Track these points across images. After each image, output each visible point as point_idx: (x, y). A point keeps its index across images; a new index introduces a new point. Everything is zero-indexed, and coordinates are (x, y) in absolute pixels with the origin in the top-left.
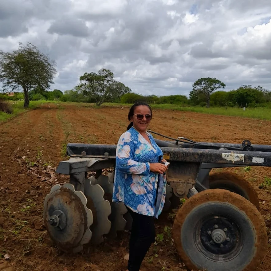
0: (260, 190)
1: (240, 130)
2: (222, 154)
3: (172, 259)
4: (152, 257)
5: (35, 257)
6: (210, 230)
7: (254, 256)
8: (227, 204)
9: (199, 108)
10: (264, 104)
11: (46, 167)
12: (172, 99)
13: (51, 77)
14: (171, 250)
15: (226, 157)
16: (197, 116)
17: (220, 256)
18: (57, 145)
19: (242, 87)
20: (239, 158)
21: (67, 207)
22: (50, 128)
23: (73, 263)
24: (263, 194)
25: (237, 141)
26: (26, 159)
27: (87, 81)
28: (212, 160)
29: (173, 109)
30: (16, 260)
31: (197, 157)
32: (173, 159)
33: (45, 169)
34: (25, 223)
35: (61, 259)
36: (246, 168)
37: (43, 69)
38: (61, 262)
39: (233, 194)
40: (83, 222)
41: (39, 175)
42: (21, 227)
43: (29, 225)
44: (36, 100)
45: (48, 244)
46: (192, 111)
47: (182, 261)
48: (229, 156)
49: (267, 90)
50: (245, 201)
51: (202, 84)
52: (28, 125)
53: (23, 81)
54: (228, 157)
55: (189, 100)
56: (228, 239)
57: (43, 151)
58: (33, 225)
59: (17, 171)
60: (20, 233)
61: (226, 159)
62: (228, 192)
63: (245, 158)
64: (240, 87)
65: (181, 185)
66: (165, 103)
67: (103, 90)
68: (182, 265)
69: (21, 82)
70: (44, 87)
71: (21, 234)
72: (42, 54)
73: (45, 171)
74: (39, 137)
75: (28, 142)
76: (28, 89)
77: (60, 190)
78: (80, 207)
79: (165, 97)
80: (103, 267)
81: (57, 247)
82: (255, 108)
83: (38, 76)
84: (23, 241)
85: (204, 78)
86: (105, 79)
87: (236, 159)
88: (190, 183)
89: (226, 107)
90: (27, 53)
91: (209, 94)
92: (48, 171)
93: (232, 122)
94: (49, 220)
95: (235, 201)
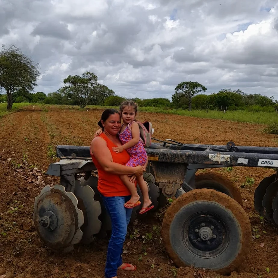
0: (242, 189)
1: (221, 132)
2: (208, 155)
3: (161, 257)
4: (141, 255)
5: (25, 258)
6: (197, 228)
7: (239, 252)
8: (214, 203)
9: (181, 111)
10: (243, 107)
11: (33, 169)
12: (154, 102)
13: (35, 79)
14: (159, 248)
15: (213, 158)
16: (179, 119)
17: (207, 252)
18: (43, 147)
19: (222, 91)
20: (225, 159)
21: (58, 208)
22: (35, 130)
23: (64, 263)
24: (245, 193)
25: (219, 142)
26: (11, 161)
27: (71, 84)
28: (199, 160)
29: (156, 112)
30: (6, 261)
31: (184, 158)
32: (162, 160)
33: (32, 171)
34: (14, 224)
35: (51, 259)
36: (228, 168)
37: (26, 71)
38: (52, 262)
39: (220, 193)
40: (74, 222)
41: (26, 177)
42: (9, 228)
43: (17, 227)
44: (19, 102)
45: (37, 245)
46: (175, 113)
47: (170, 258)
48: (216, 157)
49: (246, 94)
50: (231, 200)
51: (184, 88)
52: (12, 127)
53: (6, 83)
54: (214, 158)
55: (171, 103)
56: (215, 236)
57: (28, 153)
58: (21, 227)
59: (3, 173)
60: (9, 234)
61: (213, 160)
62: (214, 191)
63: (230, 159)
64: (220, 91)
65: (169, 185)
66: (148, 106)
67: (87, 93)
68: (171, 262)
69: (4, 84)
70: (28, 89)
71: (10, 236)
72: (26, 57)
73: (31, 173)
74: (23, 139)
75: (13, 144)
76: (11, 91)
77: (50, 191)
78: (71, 208)
79: (148, 100)
80: (94, 266)
81: (46, 248)
82: (235, 112)
83: (21, 78)
84: (12, 242)
85: (186, 82)
86: (89, 82)
87: (222, 160)
88: (178, 184)
89: (207, 110)
90: (10, 56)
91: (190, 97)
92: (35, 173)
93: (213, 125)
94: (39, 221)
95: (221, 199)
